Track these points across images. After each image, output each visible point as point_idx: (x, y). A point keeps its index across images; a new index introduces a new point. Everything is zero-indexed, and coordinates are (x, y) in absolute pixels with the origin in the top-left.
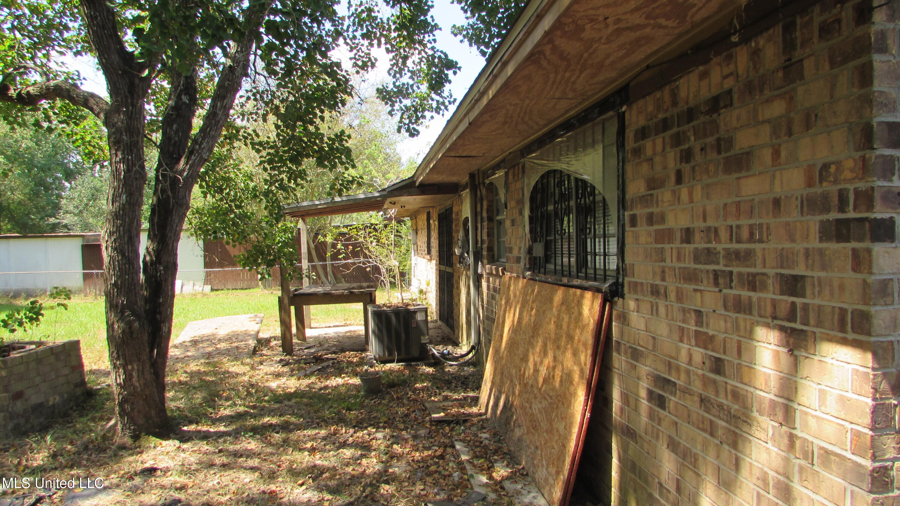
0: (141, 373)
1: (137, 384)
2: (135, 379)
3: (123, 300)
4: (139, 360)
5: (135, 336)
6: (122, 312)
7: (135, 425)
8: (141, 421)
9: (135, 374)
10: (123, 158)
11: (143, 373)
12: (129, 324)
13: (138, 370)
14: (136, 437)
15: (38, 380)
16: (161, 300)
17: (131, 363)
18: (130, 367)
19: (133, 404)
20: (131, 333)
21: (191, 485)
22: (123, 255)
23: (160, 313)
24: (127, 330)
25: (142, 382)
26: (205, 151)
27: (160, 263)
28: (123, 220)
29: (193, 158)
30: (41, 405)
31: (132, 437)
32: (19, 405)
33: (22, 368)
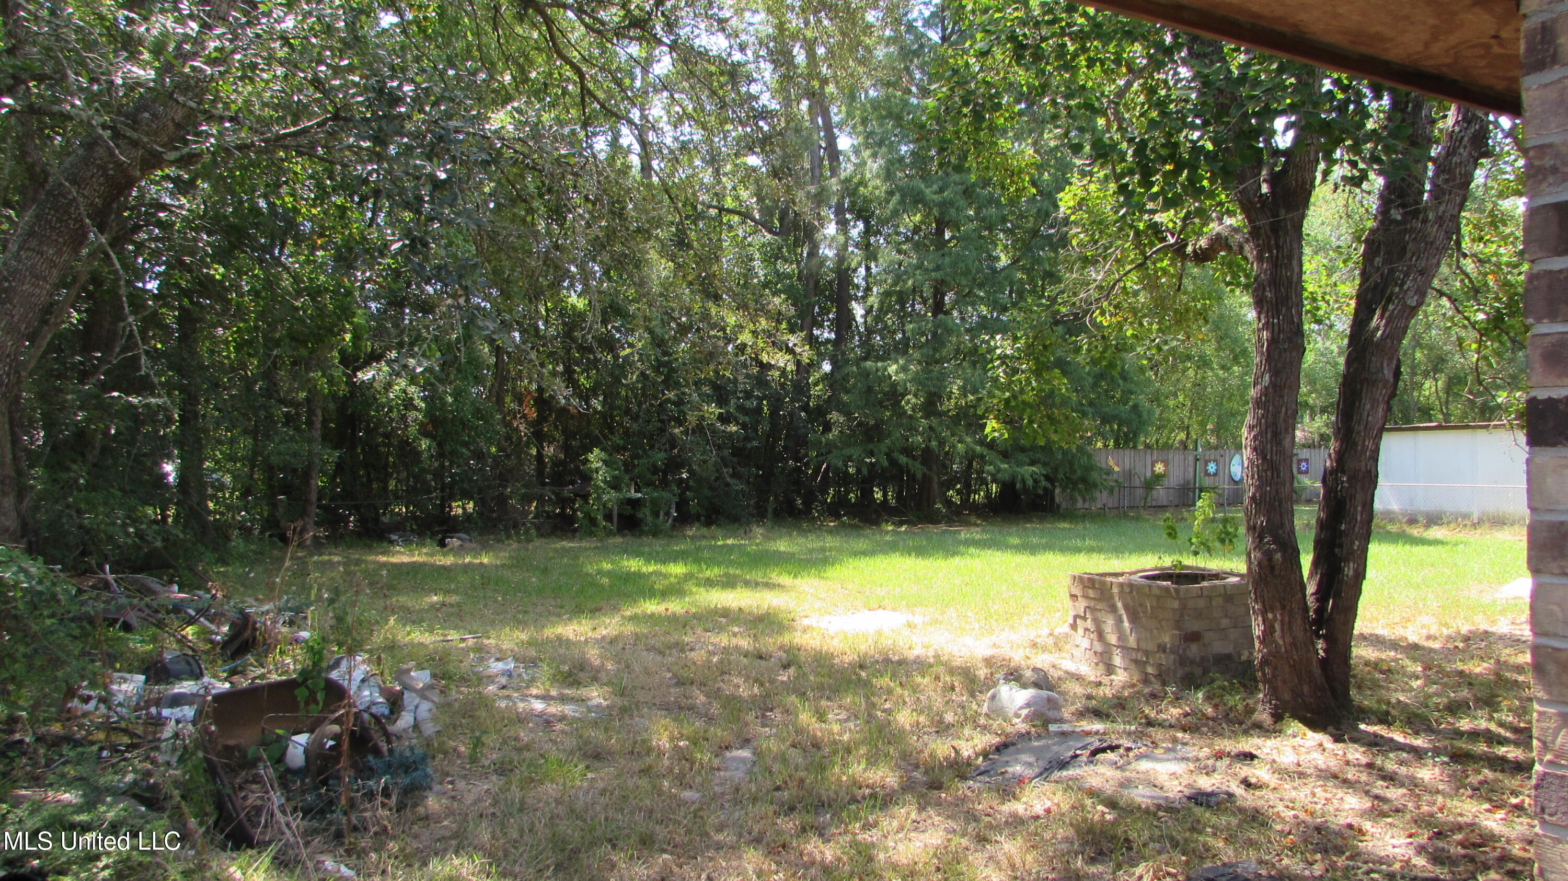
0: (1288, 626)
1: (1281, 642)
2: (1278, 634)
3: (1262, 520)
4: (1283, 608)
5: (1277, 572)
6: (1261, 538)
7: (1277, 699)
8: (1287, 696)
9: (1277, 626)
10: (1267, 323)
11: (1290, 628)
12: (1268, 555)
13: (1282, 622)
14: (1278, 717)
15: (1225, 622)
16: (1343, 527)
17: (1272, 609)
18: (1270, 616)
19: (1276, 668)
20: (1272, 568)
21: (1272, 785)
22: (1264, 458)
23: (1341, 546)
24: (1265, 563)
25: (1288, 640)
26: (1410, 294)
27: (1343, 472)
28: (1266, 409)
29: (1391, 307)
30: (1228, 657)
31: (1272, 715)
32: (1194, 650)
33: (1201, 603)
